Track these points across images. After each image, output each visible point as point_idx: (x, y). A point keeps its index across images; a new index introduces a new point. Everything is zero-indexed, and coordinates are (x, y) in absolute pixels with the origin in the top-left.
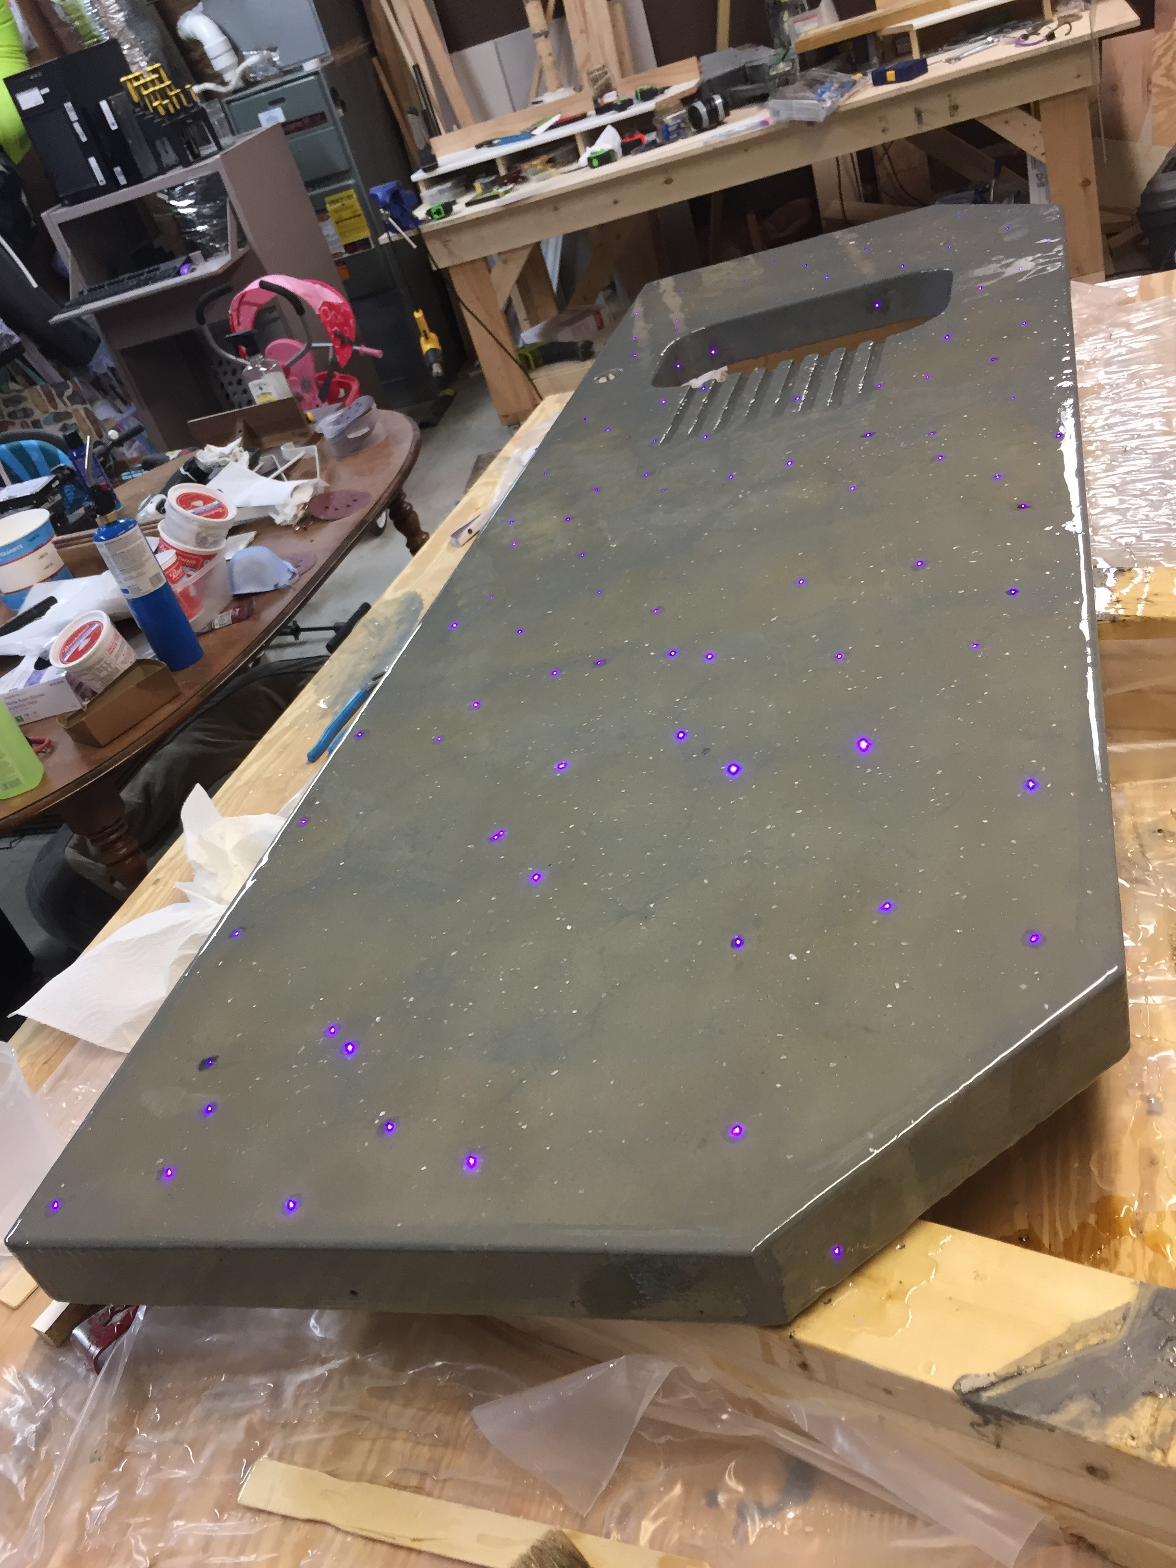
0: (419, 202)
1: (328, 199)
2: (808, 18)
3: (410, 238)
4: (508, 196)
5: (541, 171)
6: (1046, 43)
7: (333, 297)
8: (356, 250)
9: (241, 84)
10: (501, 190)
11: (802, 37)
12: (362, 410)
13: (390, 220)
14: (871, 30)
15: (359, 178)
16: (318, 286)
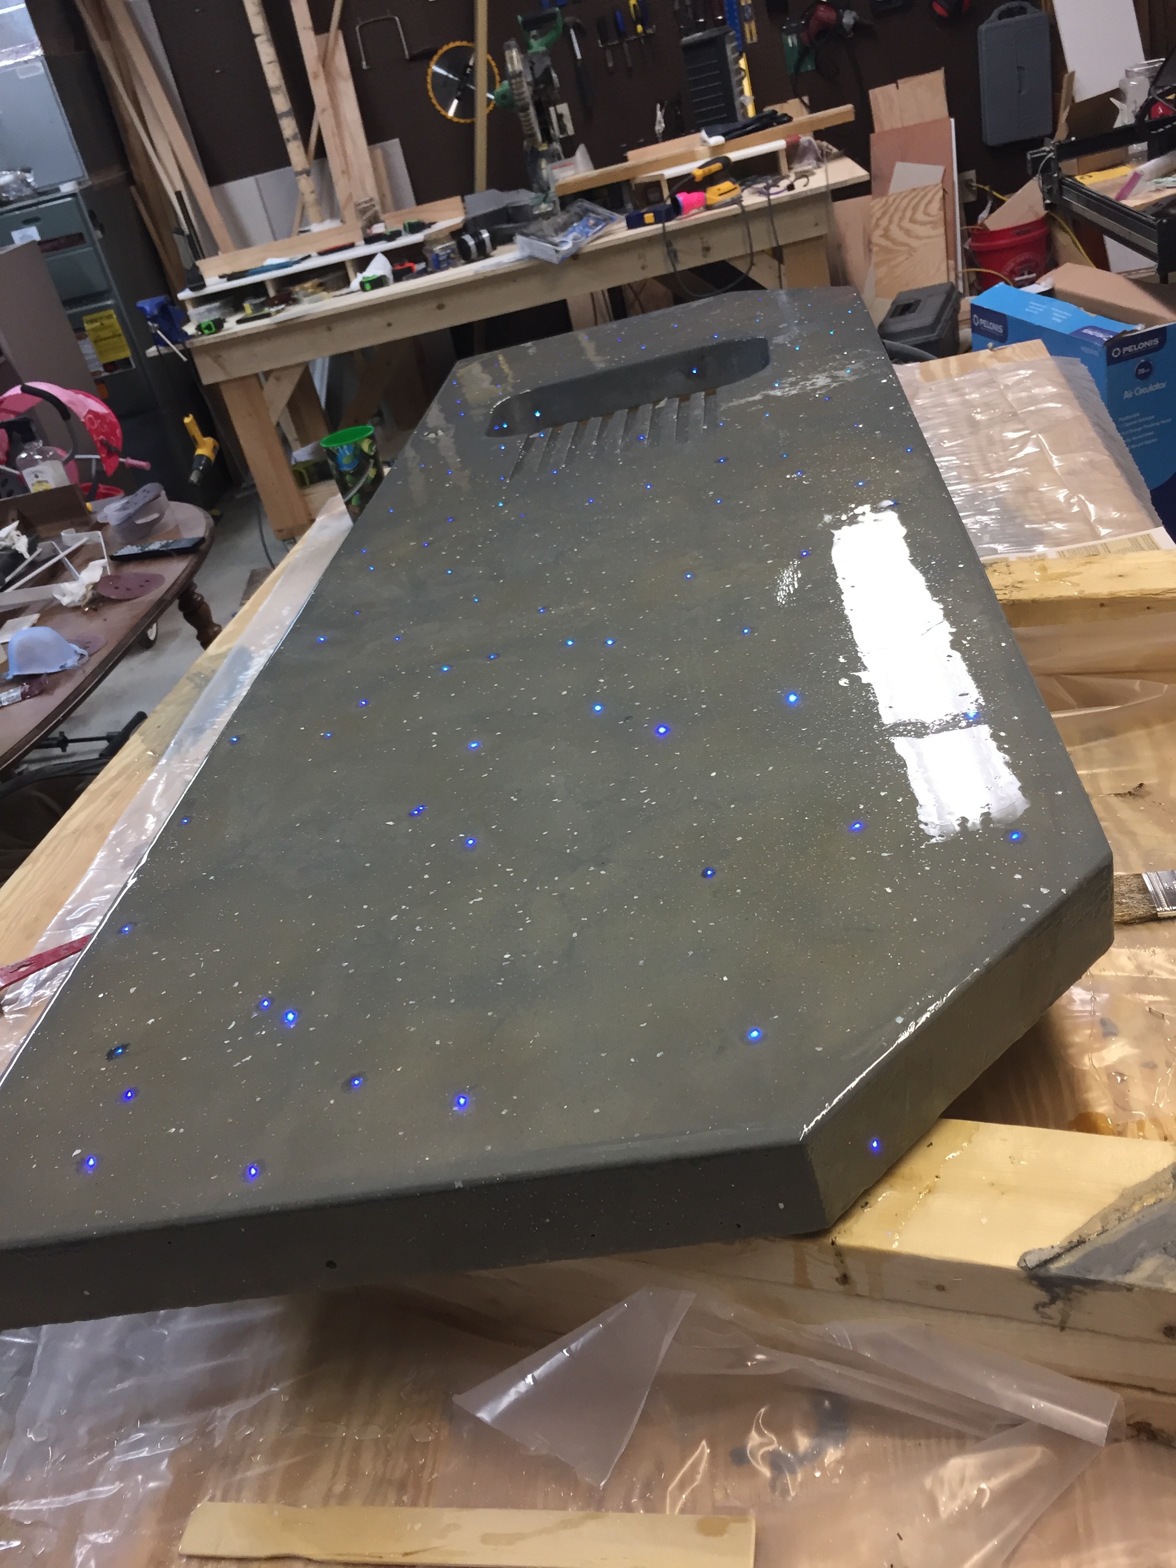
0: (187, 320)
1: (86, 318)
2: (565, 166)
3: (180, 351)
4: (280, 315)
5: (313, 293)
6: (787, 193)
7: (100, 408)
8: (116, 369)
10: (273, 310)
11: (561, 182)
12: (150, 496)
13: (159, 332)
14: (625, 178)
15: (119, 298)
16: (81, 397)
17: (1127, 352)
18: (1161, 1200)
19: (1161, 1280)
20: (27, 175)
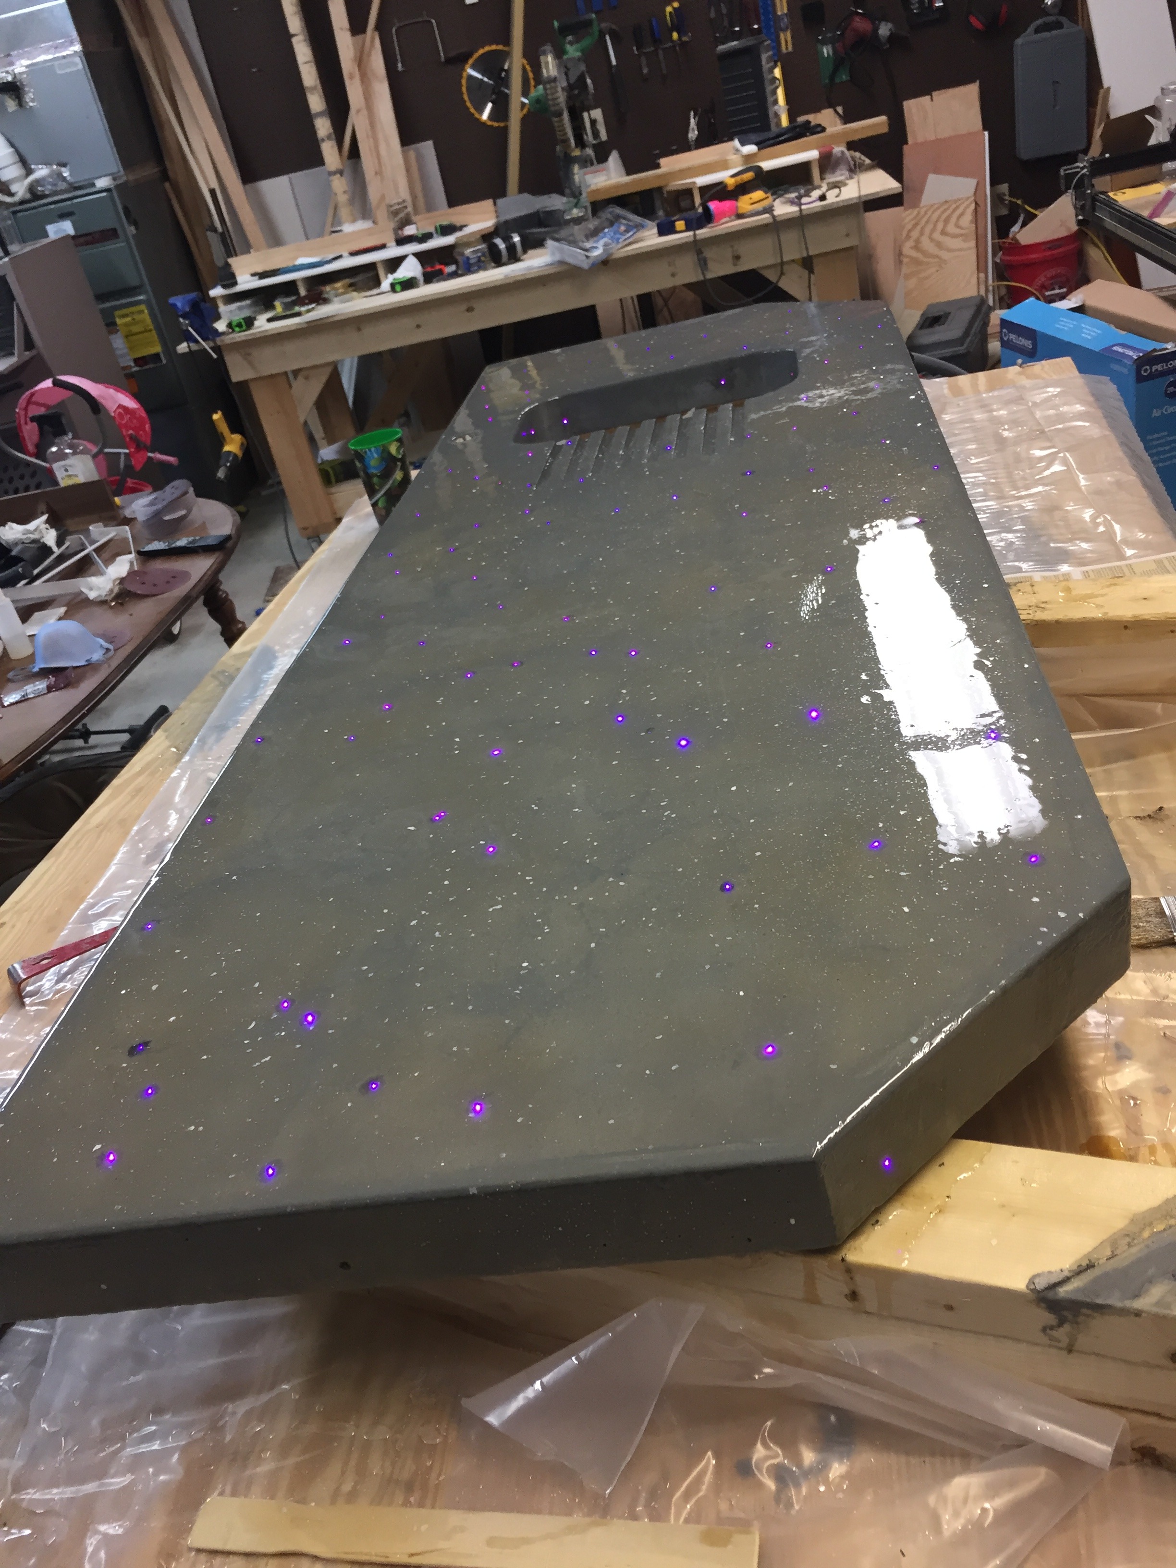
0: (218, 317)
1: (117, 313)
2: (597, 171)
3: (211, 348)
4: (311, 314)
5: (343, 293)
6: (819, 204)
7: (130, 403)
8: (146, 364)
9: (28, 196)
10: (303, 309)
11: (593, 187)
12: (177, 493)
13: (190, 329)
15: (151, 295)
16: (111, 391)
17: (1156, 370)
18: (1171, 1227)
19: (1168, 1306)
20: (63, 169)
